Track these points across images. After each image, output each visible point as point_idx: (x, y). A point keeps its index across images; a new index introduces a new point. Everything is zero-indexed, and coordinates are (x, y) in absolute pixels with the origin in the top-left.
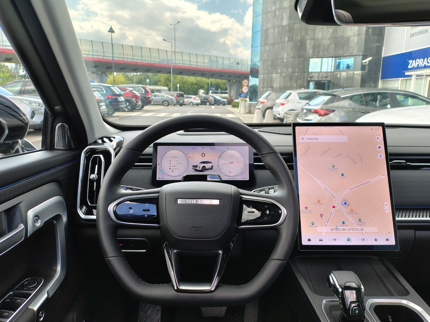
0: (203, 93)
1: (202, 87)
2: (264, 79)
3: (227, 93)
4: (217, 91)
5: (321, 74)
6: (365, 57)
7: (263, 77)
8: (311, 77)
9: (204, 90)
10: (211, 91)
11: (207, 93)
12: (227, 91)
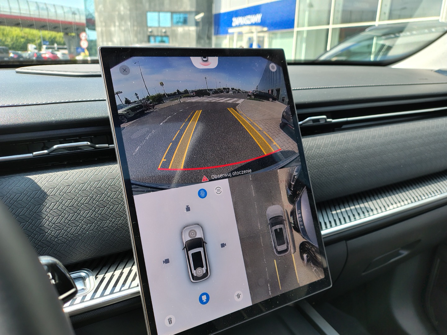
0: (35, 49)
1: (32, 41)
2: (102, 33)
3: (65, 49)
4: (52, 46)
5: (160, 29)
6: (197, 13)
7: (102, 30)
8: (151, 32)
9: (36, 44)
10: (44, 47)
11: (39, 47)
12: (65, 47)
